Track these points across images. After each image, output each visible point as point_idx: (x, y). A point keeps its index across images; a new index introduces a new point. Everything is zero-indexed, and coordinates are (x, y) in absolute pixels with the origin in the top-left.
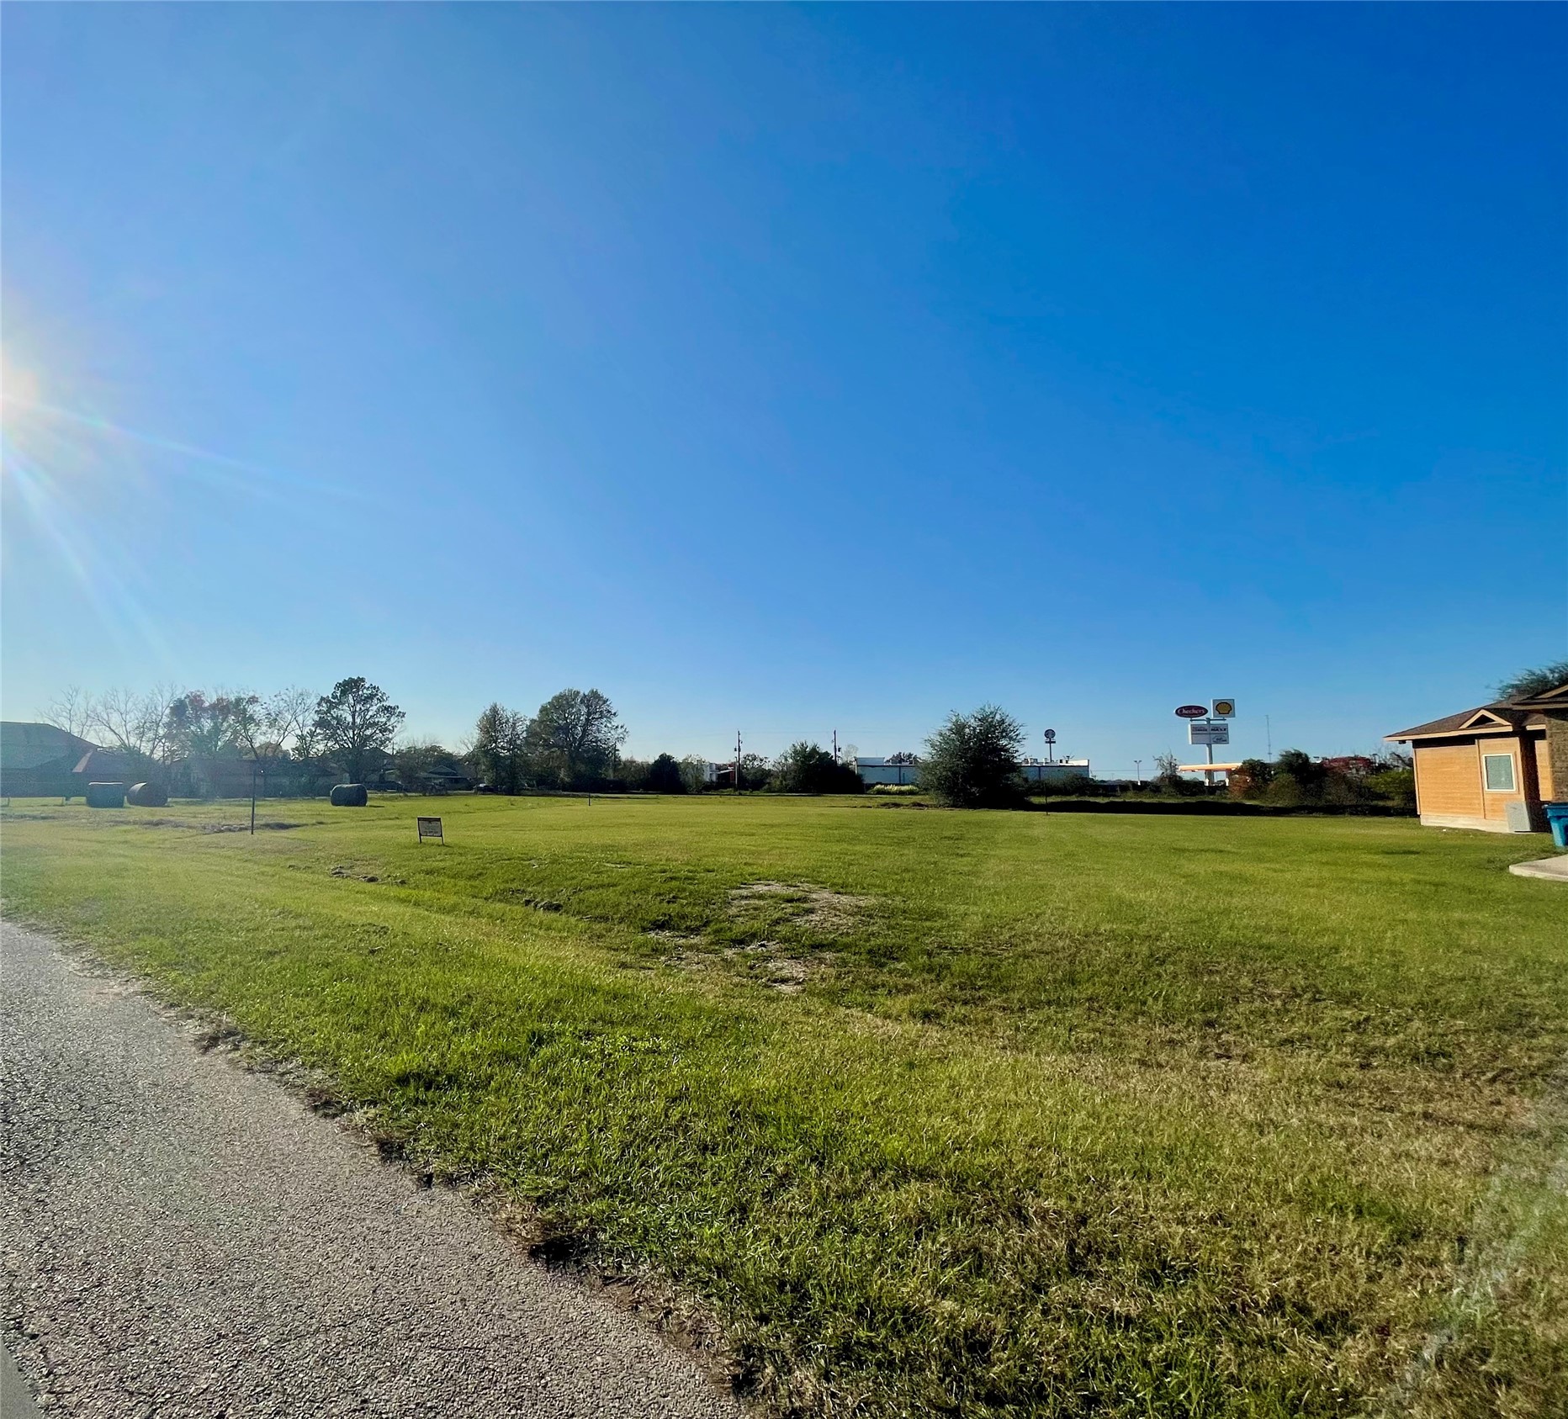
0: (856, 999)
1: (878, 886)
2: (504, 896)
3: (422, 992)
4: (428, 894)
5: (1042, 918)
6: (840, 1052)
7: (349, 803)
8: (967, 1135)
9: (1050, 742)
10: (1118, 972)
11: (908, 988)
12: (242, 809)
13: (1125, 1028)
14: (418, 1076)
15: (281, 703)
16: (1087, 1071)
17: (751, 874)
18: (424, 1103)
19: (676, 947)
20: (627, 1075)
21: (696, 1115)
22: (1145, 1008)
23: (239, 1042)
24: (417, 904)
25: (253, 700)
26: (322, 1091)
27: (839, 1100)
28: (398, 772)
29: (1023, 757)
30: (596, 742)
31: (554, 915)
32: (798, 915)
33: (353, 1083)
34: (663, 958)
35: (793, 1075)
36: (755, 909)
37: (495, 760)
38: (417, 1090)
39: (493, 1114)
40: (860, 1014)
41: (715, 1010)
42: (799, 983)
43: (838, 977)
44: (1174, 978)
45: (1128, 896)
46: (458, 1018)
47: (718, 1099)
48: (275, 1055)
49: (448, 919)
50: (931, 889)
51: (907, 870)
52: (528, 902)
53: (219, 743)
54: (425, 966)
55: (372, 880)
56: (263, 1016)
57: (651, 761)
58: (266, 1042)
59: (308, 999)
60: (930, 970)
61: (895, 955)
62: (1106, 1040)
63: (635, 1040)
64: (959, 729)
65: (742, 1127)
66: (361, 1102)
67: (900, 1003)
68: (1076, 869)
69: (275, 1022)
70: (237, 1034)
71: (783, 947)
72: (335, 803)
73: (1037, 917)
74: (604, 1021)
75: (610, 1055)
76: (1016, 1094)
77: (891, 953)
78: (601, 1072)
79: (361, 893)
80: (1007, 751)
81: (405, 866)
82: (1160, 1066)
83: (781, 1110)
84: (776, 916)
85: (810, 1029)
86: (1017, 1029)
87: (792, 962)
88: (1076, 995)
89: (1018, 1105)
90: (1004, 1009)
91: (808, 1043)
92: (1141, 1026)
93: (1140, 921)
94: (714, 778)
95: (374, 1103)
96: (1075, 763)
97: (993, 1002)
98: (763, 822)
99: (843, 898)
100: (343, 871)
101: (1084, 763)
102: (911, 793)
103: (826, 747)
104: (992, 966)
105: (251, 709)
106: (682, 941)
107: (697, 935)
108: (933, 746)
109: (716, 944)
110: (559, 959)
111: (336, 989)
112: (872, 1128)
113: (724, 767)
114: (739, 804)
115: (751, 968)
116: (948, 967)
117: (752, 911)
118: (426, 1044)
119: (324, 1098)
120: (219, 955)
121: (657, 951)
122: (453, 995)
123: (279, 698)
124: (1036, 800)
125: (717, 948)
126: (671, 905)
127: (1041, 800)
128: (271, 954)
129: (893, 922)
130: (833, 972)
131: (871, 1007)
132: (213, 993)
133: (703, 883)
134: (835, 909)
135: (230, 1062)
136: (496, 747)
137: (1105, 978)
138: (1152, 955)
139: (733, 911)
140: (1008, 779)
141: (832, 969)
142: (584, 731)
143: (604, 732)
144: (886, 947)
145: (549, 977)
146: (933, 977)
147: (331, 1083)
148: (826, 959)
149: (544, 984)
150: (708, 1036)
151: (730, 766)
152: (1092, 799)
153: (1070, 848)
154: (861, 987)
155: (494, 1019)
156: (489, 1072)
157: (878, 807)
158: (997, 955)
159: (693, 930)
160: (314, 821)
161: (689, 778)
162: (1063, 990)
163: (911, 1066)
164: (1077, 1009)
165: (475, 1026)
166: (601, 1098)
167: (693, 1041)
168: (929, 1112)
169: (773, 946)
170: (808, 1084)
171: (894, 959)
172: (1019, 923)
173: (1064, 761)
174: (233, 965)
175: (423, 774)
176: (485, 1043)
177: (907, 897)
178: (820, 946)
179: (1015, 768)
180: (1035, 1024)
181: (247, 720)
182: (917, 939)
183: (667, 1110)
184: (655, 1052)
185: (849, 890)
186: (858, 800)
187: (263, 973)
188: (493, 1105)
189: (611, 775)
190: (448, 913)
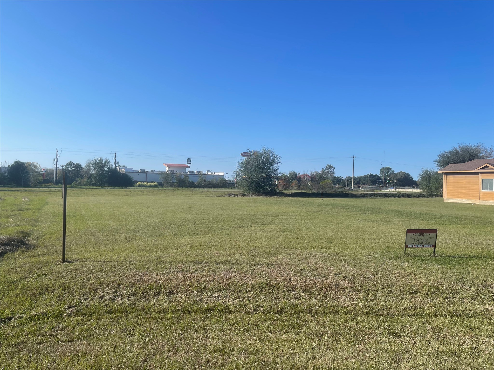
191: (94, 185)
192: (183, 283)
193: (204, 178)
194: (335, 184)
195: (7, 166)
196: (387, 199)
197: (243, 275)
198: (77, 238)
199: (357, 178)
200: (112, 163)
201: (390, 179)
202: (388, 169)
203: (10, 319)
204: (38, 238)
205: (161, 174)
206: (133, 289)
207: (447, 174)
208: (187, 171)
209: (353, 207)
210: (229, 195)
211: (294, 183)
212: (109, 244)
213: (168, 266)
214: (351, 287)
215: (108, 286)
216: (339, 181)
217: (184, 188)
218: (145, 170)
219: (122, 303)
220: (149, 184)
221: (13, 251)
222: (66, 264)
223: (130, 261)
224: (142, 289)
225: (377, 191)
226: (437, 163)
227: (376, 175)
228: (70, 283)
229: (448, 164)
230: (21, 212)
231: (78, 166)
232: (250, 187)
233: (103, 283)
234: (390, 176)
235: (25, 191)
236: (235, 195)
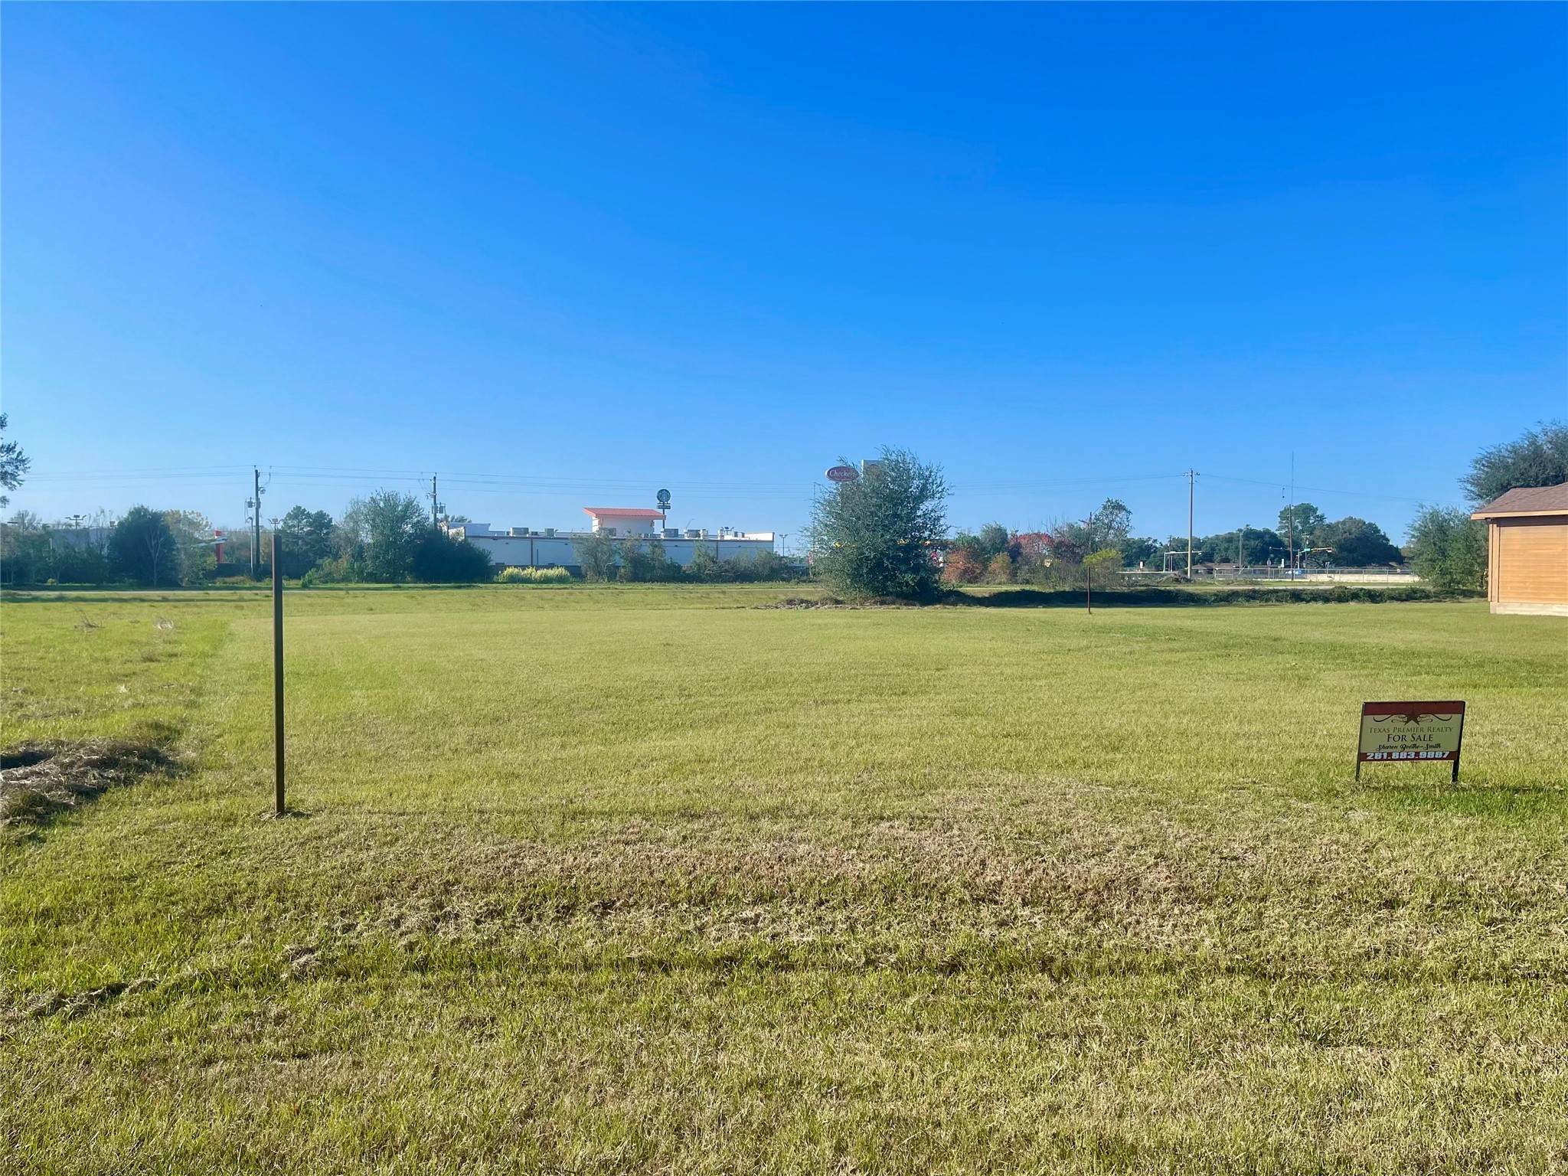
191: (373, 578)
192: (645, 877)
193: (712, 554)
194: (1130, 562)
195: (107, 524)
196: (1302, 607)
197: (833, 851)
198: (320, 744)
199: (1204, 542)
200: (426, 507)
201: (1313, 544)
202: (1307, 511)
203: (116, 990)
204: (203, 743)
205: (579, 539)
206: (493, 897)
207: (1501, 522)
208: (658, 529)
209: (1189, 634)
210: (790, 602)
211: (999, 561)
212: (418, 758)
213: (598, 824)
214: (1179, 889)
215: (414, 888)
216: (1141, 552)
217: (648, 585)
218: (526, 530)
219: (459, 940)
220: (539, 572)
221: (128, 782)
222: (289, 821)
223: (481, 812)
224: (519, 896)
225: (1268, 583)
226: (1469, 487)
227: (1267, 532)
228: (302, 877)
229: (1505, 488)
230: (153, 665)
231: (321, 521)
232: (856, 576)
233: (401, 878)
234: (1311, 534)
235: (165, 600)
236: (809, 604)
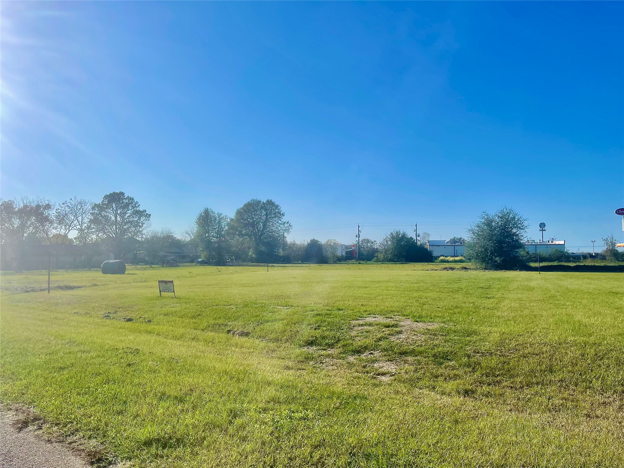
0: (425, 384)
1: (440, 317)
2: (215, 327)
3: (161, 389)
4: (166, 327)
5: (535, 334)
6: (415, 415)
7: (113, 272)
8: (487, 461)
9: (542, 230)
10: (577, 365)
11: (456, 377)
12: (41, 277)
13: (580, 397)
14: (158, 440)
15: (67, 209)
16: (558, 422)
17: (366, 311)
18: (162, 457)
19: (320, 356)
20: (288, 433)
21: (329, 455)
22: (591, 385)
23: (42, 424)
24: (158, 334)
25: (48, 207)
26: (96, 452)
27: (413, 443)
28: (146, 253)
29: (526, 239)
30: (272, 233)
31: (244, 339)
32: (393, 335)
33: (116, 446)
34: (311, 363)
35: (387, 429)
36: (367, 332)
37: (208, 244)
38: (157, 449)
39: (205, 461)
40: (428, 393)
41: (342, 393)
42: (393, 375)
43: (416, 371)
44: (607, 367)
45: (585, 321)
46: (184, 403)
47: (342, 446)
48: (65, 432)
49: (179, 343)
50: (470, 318)
51: (457, 307)
52: (229, 331)
53: (25, 235)
54: (163, 372)
55: (130, 320)
56: (57, 407)
57: (306, 243)
58: (59, 424)
59: (87, 396)
60: (469, 366)
61: (449, 358)
62: (569, 404)
63: (293, 412)
64: (489, 223)
65: (356, 461)
66: (121, 458)
67: (450, 386)
68: (555, 304)
69: (65, 411)
70: (40, 420)
71: (383, 354)
72: (104, 272)
73: (531, 334)
74: (275, 402)
75: (278, 422)
76: (517, 436)
77: (447, 356)
78: (272, 432)
79: (122, 328)
80: (517, 235)
81: (151, 311)
82: (597, 417)
83: (379, 451)
84: (379, 336)
85: (398, 402)
86: (519, 399)
87: (389, 363)
88: (553, 379)
89: (517, 443)
90: (512, 388)
91: (396, 410)
92: (588, 396)
93: (590, 335)
94: (344, 254)
95: (130, 459)
96: (557, 243)
97: (505, 384)
98: (373, 280)
99: (419, 324)
100: (110, 315)
101: (562, 242)
102: (461, 261)
103: (411, 234)
104: (505, 363)
105: (46, 213)
106: (323, 352)
107: (332, 348)
108: (474, 233)
109: (344, 354)
110: (248, 365)
111: (105, 389)
112: (433, 459)
113: (350, 247)
114: (359, 269)
115: (364, 367)
116: (479, 364)
117: (365, 333)
118: (163, 420)
119: (97, 457)
120: (27, 371)
121: (308, 358)
122: (181, 390)
123: (65, 205)
124: (533, 265)
125: (344, 356)
126: (317, 331)
127: (536, 265)
128: (61, 368)
129: (448, 338)
130: (412, 368)
131: (434, 388)
132: (23, 394)
133: (336, 317)
134: (414, 331)
135: (37, 436)
136: (209, 236)
137: (570, 368)
138: (596, 355)
139: (354, 333)
140: (517, 252)
141: (411, 366)
142: (264, 226)
143: (276, 226)
144: (444, 353)
145: (241, 376)
146: (471, 369)
147: (102, 447)
148: (408, 361)
149: (238, 380)
150: (337, 408)
151: (353, 246)
152: (566, 264)
153: (553, 292)
154: (428, 377)
155: (206, 403)
156: (203, 435)
157: (441, 270)
158: (508, 356)
159: (329, 345)
160: (91, 284)
161: (329, 254)
162: (546, 376)
163: (456, 422)
164: (553, 387)
165: (194, 408)
166: (272, 448)
167: (328, 411)
168: (466, 449)
169: (377, 354)
170: (395, 435)
171: (448, 359)
172: (521, 338)
173: (550, 242)
174: (37, 376)
175: (162, 253)
176: (201, 418)
177: (456, 323)
178: (404, 353)
179: (521, 246)
180: (529, 396)
181: (43, 219)
182: (462, 347)
183: (312, 453)
184: (305, 419)
185: (423, 319)
186: (430, 266)
187: (56, 381)
188: (206, 456)
189: (281, 253)
190: (179, 339)
220: (452, 259)
